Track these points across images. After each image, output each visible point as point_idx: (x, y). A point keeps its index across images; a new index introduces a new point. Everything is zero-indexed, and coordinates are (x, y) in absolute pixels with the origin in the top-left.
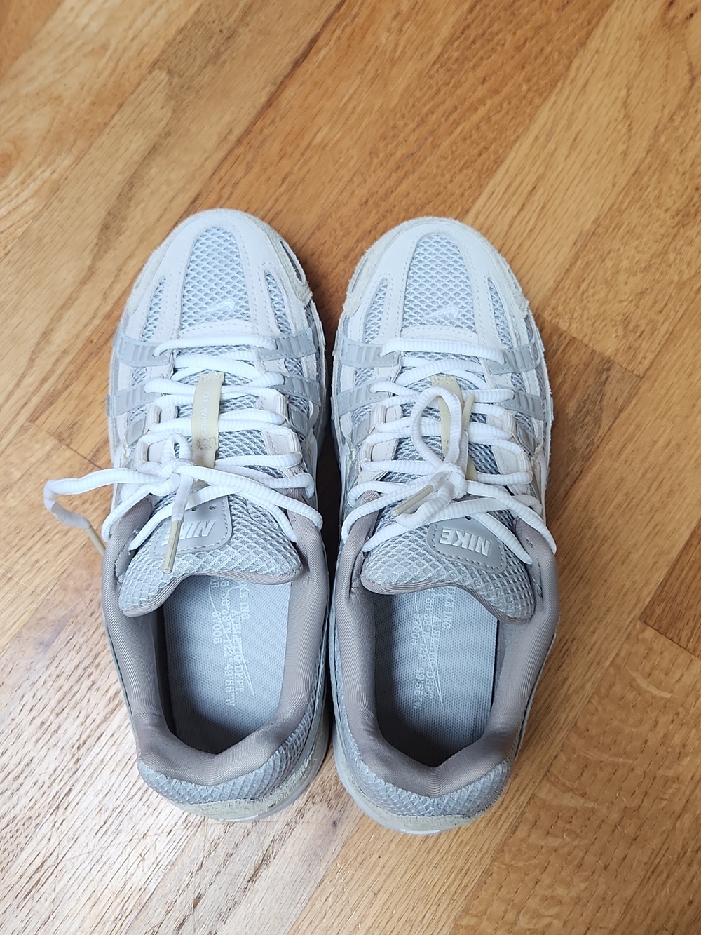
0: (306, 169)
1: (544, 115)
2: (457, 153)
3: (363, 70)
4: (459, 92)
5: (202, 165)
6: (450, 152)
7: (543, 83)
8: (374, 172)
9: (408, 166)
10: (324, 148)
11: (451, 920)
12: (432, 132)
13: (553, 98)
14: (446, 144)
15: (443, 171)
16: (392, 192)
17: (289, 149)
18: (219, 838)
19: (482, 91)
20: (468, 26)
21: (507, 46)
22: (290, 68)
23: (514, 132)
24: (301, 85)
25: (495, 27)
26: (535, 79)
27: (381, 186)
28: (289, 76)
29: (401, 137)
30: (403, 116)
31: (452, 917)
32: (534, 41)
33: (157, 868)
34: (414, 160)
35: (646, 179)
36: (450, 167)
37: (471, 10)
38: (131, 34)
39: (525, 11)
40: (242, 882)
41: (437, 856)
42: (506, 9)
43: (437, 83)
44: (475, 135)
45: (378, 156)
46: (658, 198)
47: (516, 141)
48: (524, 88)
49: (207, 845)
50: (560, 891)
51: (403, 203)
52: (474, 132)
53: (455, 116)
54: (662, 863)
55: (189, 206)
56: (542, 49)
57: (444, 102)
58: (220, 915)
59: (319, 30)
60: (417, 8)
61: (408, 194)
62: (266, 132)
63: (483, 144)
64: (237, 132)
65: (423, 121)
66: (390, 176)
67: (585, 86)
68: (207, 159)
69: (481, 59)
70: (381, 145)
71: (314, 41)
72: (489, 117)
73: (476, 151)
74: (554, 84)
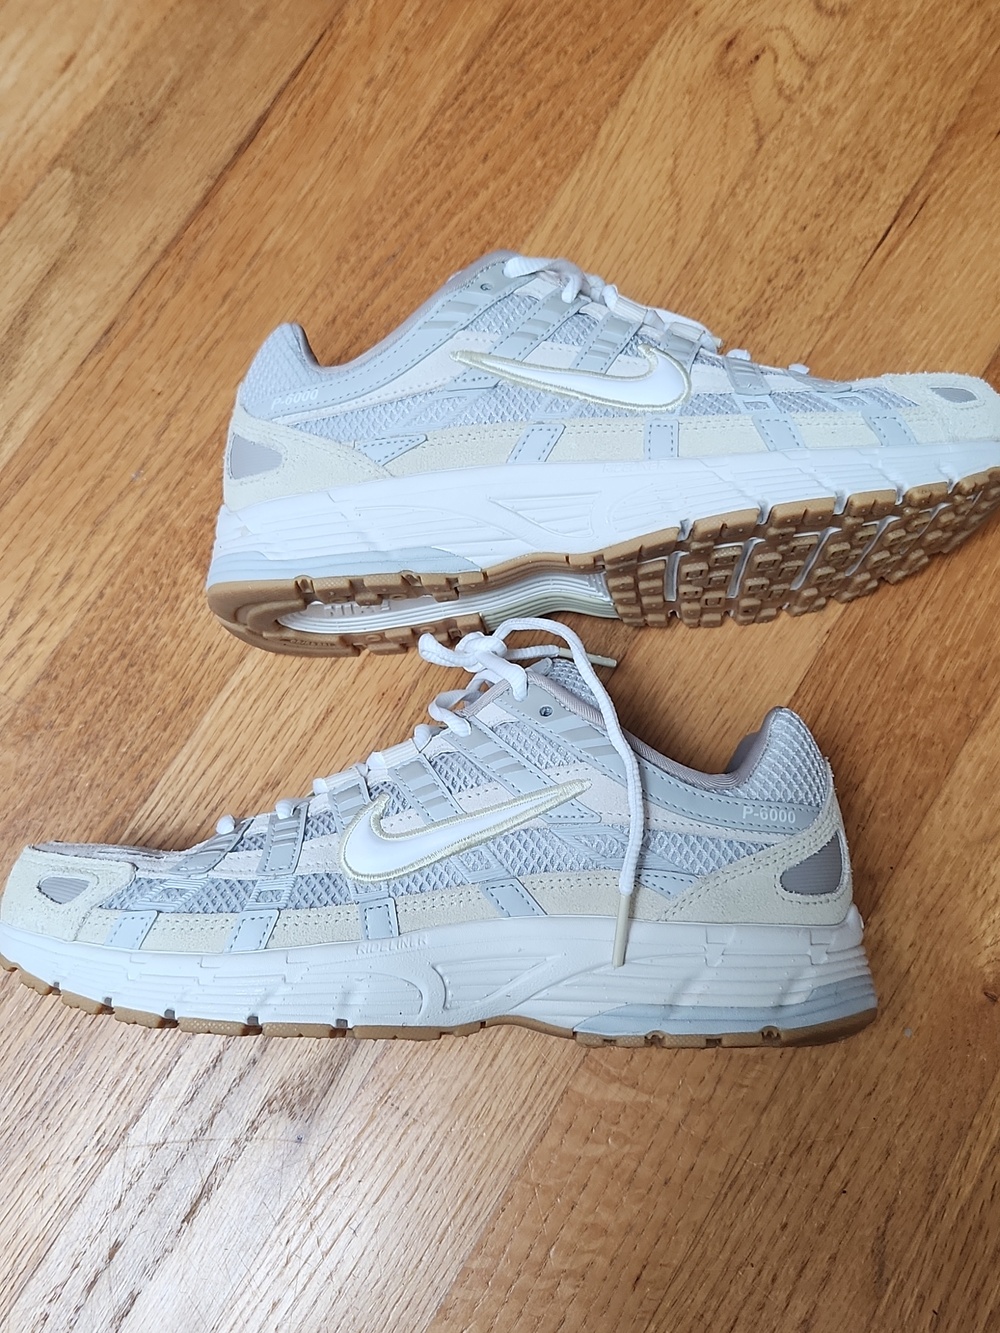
0: (254, 282)
1: (566, 197)
2: (452, 252)
3: (327, 153)
4: (453, 173)
5: (118, 285)
6: (443, 251)
7: (563, 156)
8: (343, 282)
9: (389, 270)
10: (277, 255)
11: (457, 1262)
12: (419, 227)
13: (577, 175)
14: (437, 241)
15: (433, 276)
16: (368, 305)
17: (232, 259)
18: (143, 1166)
19: (483, 171)
20: (464, 90)
21: (514, 113)
22: (231, 155)
23: (527, 220)
24: (247, 176)
25: (499, 89)
26: (552, 152)
27: (353, 299)
28: (230, 166)
29: (378, 235)
30: (381, 209)
31: (459, 1257)
32: (550, 104)
33: (61, 1208)
34: (395, 263)
35: (701, 271)
36: (442, 270)
37: (467, 69)
38: (24, 125)
39: (537, 66)
40: (174, 1222)
41: (438, 1176)
42: (512, 66)
43: (424, 165)
44: (475, 228)
45: (348, 262)
46: (718, 294)
47: (529, 232)
48: (539, 163)
49: (127, 1175)
50: (605, 1216)
51: (382, 319)
52: (474, 223)
53: (448, 205)
54: (742, 1173)
55: (102, 338)
56: (561, 114)
57: (434, 188)
58: (145, 1268)
59: (268, 105)
60: (397, 70)
61: (389, 307)
62: (201, 238)
63: (486, 238)
64: (164, 239)
65: (406, 214)
66: (365, 285)
67: (617, 158)
68: (124, 277)
69: (482, 130)
70: (352, 247)
71: (262, 119)
72: (494, 204)
73: (477, 248)
74: (577, 156)
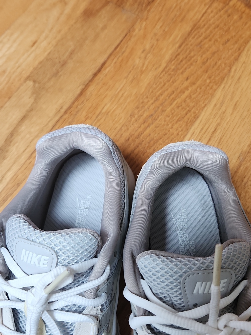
1: (219, 94)
2: (174, 114)
3: (127, 77)
4: (175, 84)
5: (47, 124)
6: (171, 113)
7: (217, 78)
8: (132, 124)
9: (150, 120)
10: (107, 114)
12: (161, 104)
13: (223, 86)
14: (169, 109)
15: (167, 123)
16: (142, 134)
17: (90, 115)
19: (186, 84)
20: (179, 54)
21: (198, 62)
22: (92, 77)
23: (204, 102)
24: (97, 84)
25: (192, 54)
26: (213, 77)
27: (136, 131)
28: (91, 81)
29: (146, 107)
30: (147, 97)
32: (212, 59)
34: (153, 118)
36: (171, 121)
37: (180, 47)
38: (17, 65)
39: (207, 46)
42: (197, 46)
43: (164, 81)
44: (184, 105)
45: (134, 117)
47: (204, 107)
48: (208, 81)
51: (147, 139)
52: (183, 103)
53: (173, 96)
56: (216, 63)
57: (167, 90)
59: (106, 59)
60: (154, 47)
61: (150, 134)
62: (79, 107)
63: (188, 109)
64: (65, 108)
65: (157, 99)
66: (141, 126)
67: (239, 79)
68: (49, 121)
69: (186, 69)
70: (136, 111)
71: (103, 64)
72: (191, 96)
73: (184, 112)
74: (223, 79)
